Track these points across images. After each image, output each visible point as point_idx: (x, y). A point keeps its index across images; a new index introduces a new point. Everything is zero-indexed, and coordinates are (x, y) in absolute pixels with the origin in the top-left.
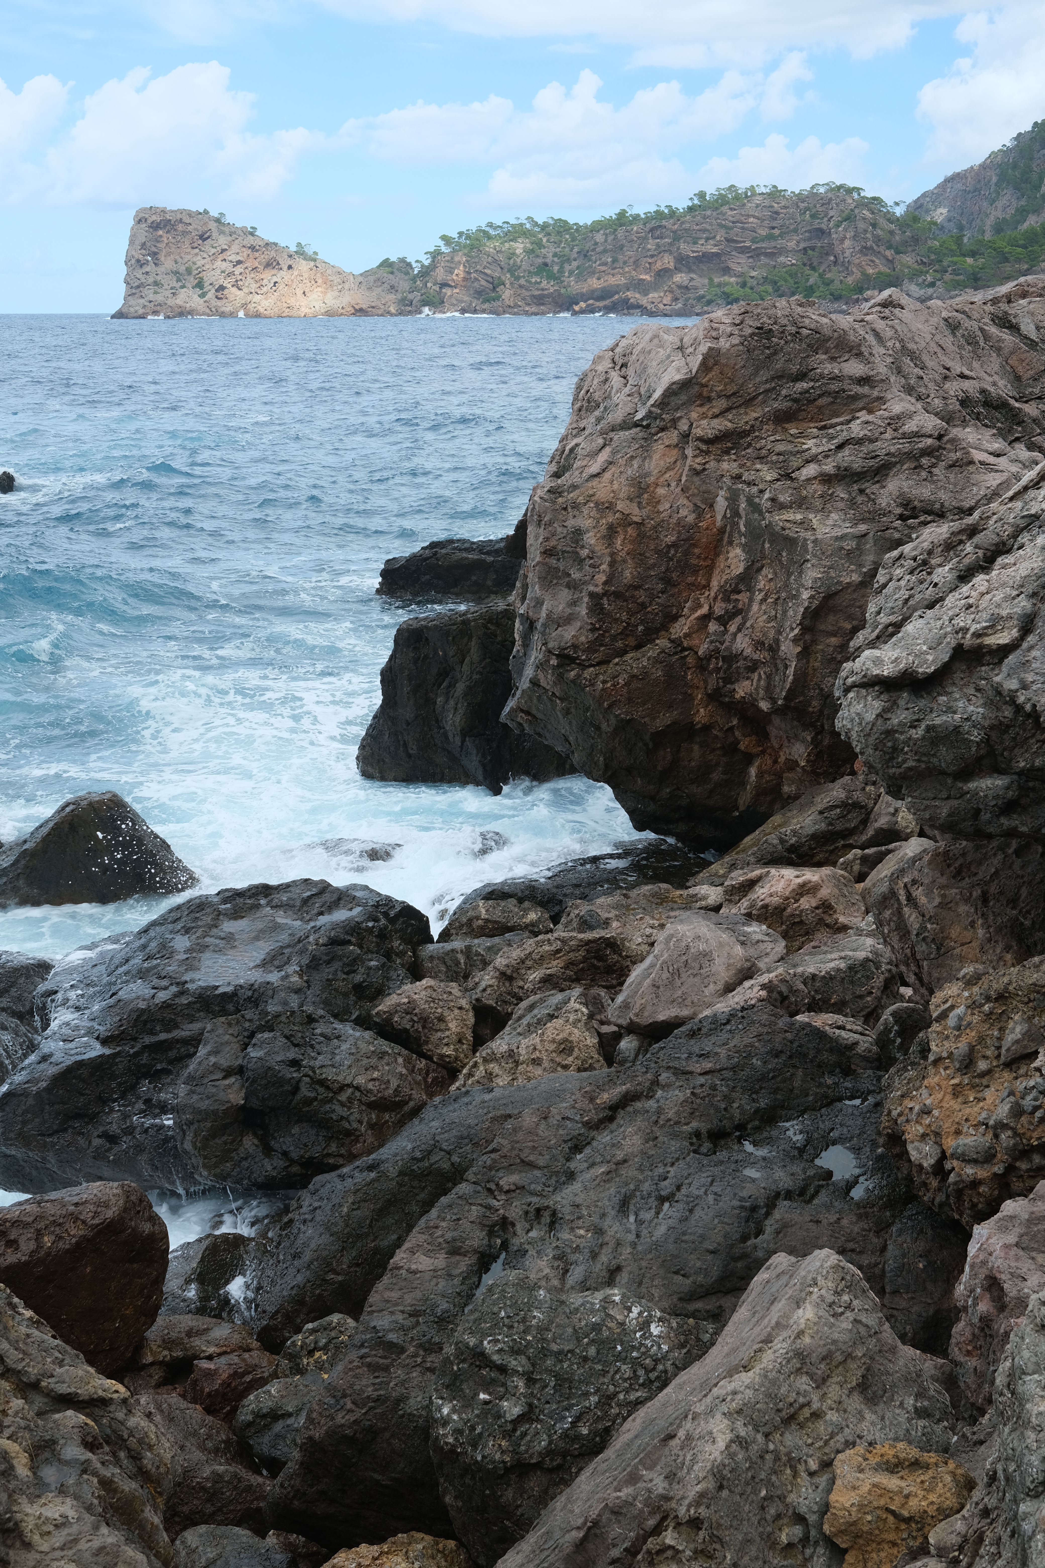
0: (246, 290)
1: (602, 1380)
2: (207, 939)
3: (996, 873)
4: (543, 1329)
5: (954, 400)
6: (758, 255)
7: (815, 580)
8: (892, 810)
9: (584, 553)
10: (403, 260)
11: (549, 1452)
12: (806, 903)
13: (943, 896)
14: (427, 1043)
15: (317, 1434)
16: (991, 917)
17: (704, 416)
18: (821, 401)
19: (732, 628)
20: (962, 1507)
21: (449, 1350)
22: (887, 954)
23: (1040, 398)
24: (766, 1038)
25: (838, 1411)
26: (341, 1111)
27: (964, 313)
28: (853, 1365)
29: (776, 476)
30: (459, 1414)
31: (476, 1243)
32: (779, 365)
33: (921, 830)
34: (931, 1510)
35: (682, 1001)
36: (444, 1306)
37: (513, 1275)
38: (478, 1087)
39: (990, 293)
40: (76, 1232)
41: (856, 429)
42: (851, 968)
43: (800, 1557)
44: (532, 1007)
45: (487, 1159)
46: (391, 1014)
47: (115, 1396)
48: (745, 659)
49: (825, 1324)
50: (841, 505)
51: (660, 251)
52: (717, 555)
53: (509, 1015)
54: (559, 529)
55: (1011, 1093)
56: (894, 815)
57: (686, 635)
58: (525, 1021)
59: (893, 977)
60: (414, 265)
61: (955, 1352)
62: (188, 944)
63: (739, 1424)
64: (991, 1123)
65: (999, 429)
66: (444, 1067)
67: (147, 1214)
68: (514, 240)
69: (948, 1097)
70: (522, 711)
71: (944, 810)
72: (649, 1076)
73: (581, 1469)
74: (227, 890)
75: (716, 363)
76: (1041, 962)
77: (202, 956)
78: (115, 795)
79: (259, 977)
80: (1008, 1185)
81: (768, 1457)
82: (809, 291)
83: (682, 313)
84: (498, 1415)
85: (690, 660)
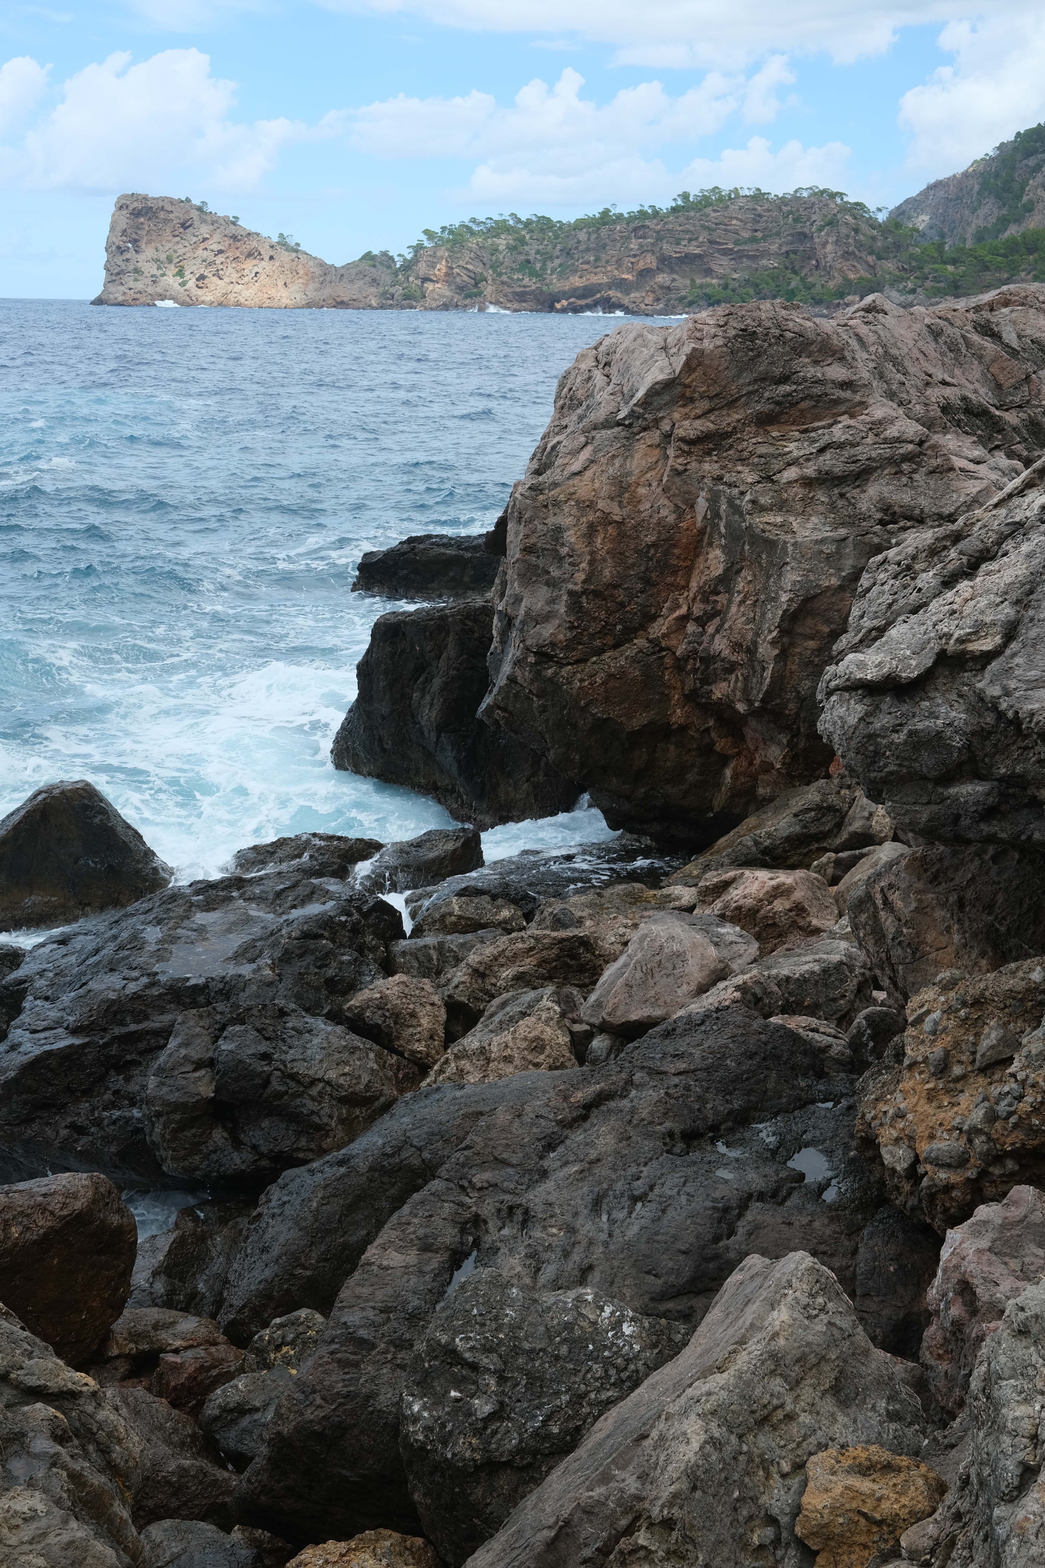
0: (227, 280)
1: (573, 1379)
2: (179, 931)
3: (973, 879)
4: (515, 1327)
5: (935, 406)
6: (741, 257)
7: (794, 583)
8: (866, 814)
9: (564, 551)
10: (385, 254)
11: (520, 1450)
12: (779, 905)
13: (920, 901)
14: (398, 1038)
15: (286, 1429)
16: (967, 923)
17: (686, 417)
18: (804, 405)
19: (711, 629)
20: (934, 1510)
21: (420, 1347)
22: (861, 956)
23: (1020, 406)
24: (741, 1039)
25: (811, 1413)
26: (311, 1105)
27: (946, 319)
28: (826, 1368)
29: (757, 478)
30: (430, 1411)
31: (448, 1240)
32: (762, 367)
33: (895, 834)
34: (903, 1514)
35: (655, 1001)
36: (416, 1303)
37: (485, 1273)
38: (448, 1084)
39: (973, 301)
40: (44, 1223)
41: (838, 433)
42: (825, 971)
43: (771, 1559)
44: (504, 1005)
45: (460, 1156)
46: (363, 1009)
47: (85, 1389)
48: (723, 660)
49: (800, 1327)
50: (821, 508)
51: (643, 251)
52: (697, 556)
53: (481, 1012)
54: (540, 527)
55: (986, 1099)
56: (868, 819)
57: (664, 636)
58: (497, 1019)
59: (866, 981)
60: (396, 259)
61: (926, 1356)
62: (160, 935)
63: (713, 1425)
64: (966, 1127)
65: (979, 436)
66: (415, 1063)
67: (115, 1206)
68: (497, 236)
69: (922, 1101)
70: (499, 708)
71: (924, 815)
72: (623, 1075)
73: (551, 1468)
74: (199, 882)
75: (700, 364)
76: (1018, 968)
77: (173, 947)
78: (88, 784)
79: (232, 970)
80: (980, 1190)
81: (741, 1458)
82: (791, 295)
83: (665, 312)
84: (469, 1414)
85: (668, 660)
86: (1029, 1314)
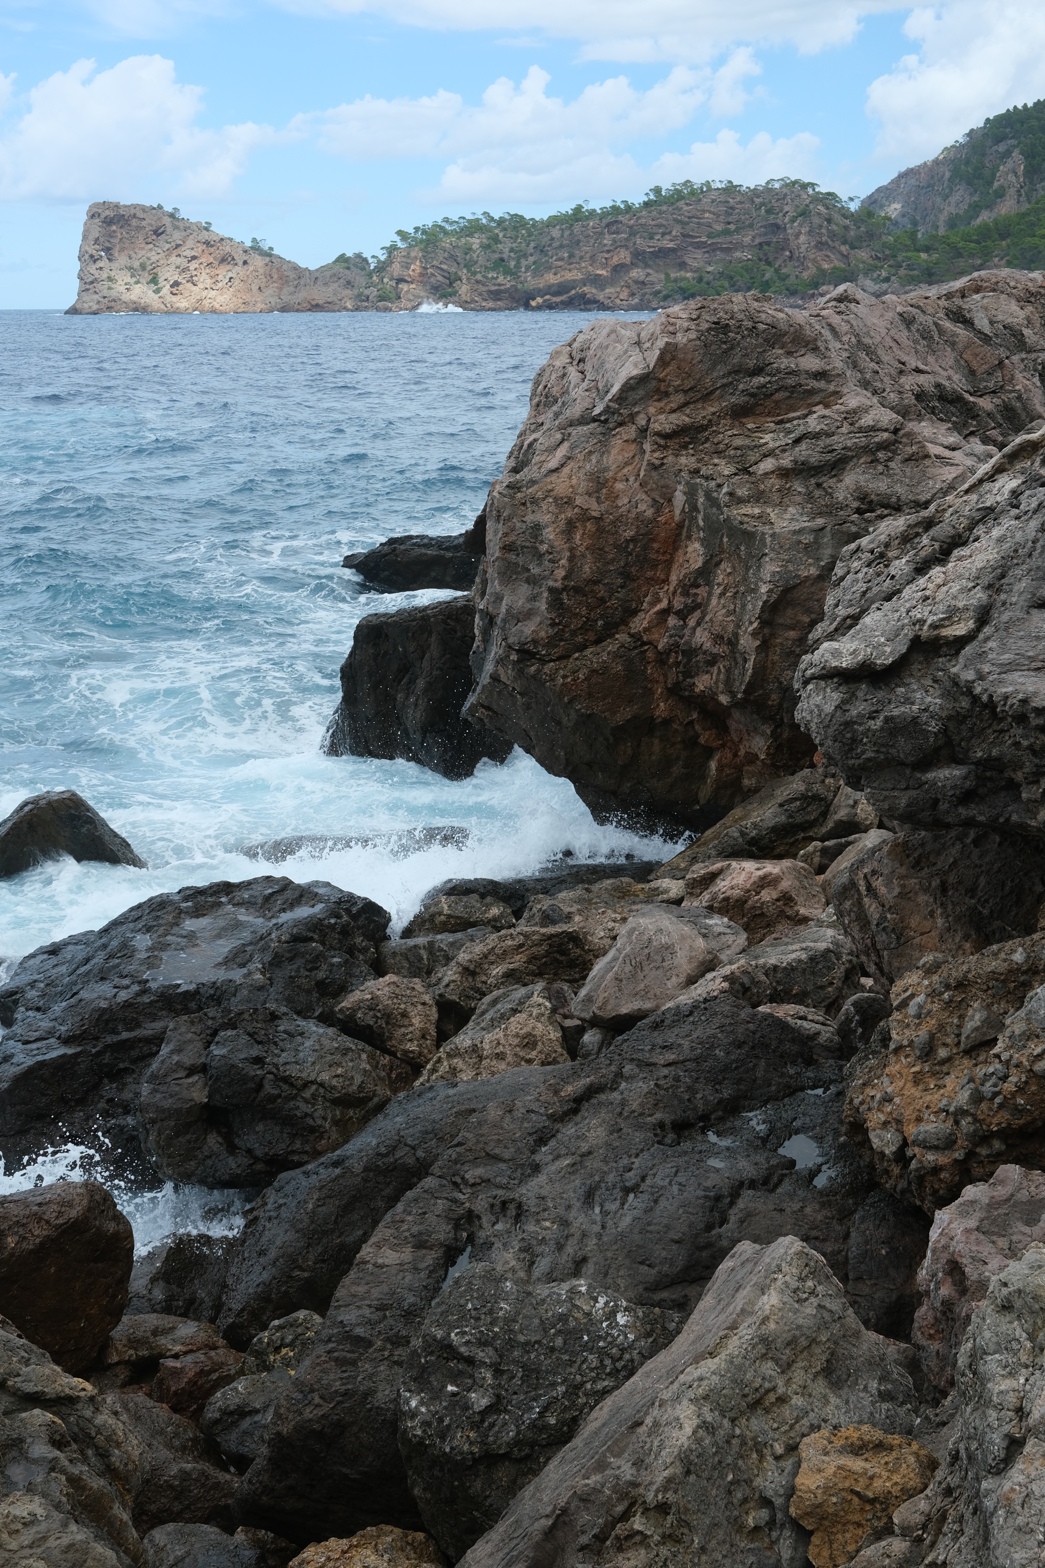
0: (201, 286)
1: (569, 1370)
2: (169, 938)
3: (955, 863)
4: (510, 1320)
5: (910, 394)
6: (714, 250)
7: (774, 574)
8: (851, 802)
9: (544, 548)
10: (358, 256)
11: (517, 1442)
12: (767, 895)
13: (903, 886)
14: (390, 1038)
15: (285, 1429)
16: (950, 907)
17: (661, 411)
18: (778, 396)
19: (692, 622)
20: (926, 1487)
21: (417, 1342)
22: (848, 944)
23: (994, 392)
24: (729, 1029)
25: (803, 1395)
26: (305, 1108)
27: (919, 307)
28: (817, 1350)
29: (734, 470)
30: (427, 1406)
31: (442, 1237)
32: (736, 359)
33: (881, 822)
34: (895, 1491)
35: (645, 994)
36: (412, 1299)
37: (479, 1267)
38: (442, 1083)
39: (945, 288)
40: (39, 1232)
41: (813, 423)
42: (812, 959)
43: (767, 1540)
44: (495, 1002)
45: (453, 1153)
46: (354, 1010)
47: (82, 1394)
48: (705, 653)
49: (790, 1310)
50: (798, 499)
51: (616, 246)
52: (676, 549)
53: (472, 1010)
54: (518, 525)
55: (971, 1080)
56: (853, 806)
57: (646, 630)
58: (488, 1016)
59: (854, 967)
60: (370, 260)
61: (918, 1336)
62: (150, 943)
63: (706, 1409)
64: (952, 1109)
65: (954, 423)
66: (408, 1063)
67: (111, 1214)
68: (471, 235)
69: (909, 1085)
70: (483, 706)
71: (903, 800)
72: (613, 1068)
73: (549, 1459)
74: (188, 888)
75: (673, 358)
76: (1000, 950)
77: (165, 956)
78: (74, 794)
79: (221, 975)
80: (968, 1171)
81: (734, 1441)
82: (765, 286)
83: (639, 308)
84: (466, 1407)
85: (650, 655)
86: (1012, 1289)
